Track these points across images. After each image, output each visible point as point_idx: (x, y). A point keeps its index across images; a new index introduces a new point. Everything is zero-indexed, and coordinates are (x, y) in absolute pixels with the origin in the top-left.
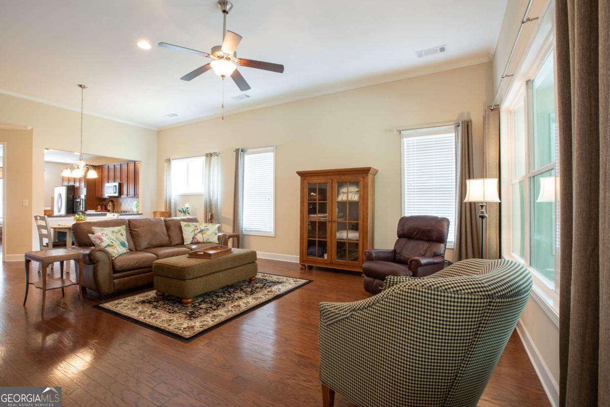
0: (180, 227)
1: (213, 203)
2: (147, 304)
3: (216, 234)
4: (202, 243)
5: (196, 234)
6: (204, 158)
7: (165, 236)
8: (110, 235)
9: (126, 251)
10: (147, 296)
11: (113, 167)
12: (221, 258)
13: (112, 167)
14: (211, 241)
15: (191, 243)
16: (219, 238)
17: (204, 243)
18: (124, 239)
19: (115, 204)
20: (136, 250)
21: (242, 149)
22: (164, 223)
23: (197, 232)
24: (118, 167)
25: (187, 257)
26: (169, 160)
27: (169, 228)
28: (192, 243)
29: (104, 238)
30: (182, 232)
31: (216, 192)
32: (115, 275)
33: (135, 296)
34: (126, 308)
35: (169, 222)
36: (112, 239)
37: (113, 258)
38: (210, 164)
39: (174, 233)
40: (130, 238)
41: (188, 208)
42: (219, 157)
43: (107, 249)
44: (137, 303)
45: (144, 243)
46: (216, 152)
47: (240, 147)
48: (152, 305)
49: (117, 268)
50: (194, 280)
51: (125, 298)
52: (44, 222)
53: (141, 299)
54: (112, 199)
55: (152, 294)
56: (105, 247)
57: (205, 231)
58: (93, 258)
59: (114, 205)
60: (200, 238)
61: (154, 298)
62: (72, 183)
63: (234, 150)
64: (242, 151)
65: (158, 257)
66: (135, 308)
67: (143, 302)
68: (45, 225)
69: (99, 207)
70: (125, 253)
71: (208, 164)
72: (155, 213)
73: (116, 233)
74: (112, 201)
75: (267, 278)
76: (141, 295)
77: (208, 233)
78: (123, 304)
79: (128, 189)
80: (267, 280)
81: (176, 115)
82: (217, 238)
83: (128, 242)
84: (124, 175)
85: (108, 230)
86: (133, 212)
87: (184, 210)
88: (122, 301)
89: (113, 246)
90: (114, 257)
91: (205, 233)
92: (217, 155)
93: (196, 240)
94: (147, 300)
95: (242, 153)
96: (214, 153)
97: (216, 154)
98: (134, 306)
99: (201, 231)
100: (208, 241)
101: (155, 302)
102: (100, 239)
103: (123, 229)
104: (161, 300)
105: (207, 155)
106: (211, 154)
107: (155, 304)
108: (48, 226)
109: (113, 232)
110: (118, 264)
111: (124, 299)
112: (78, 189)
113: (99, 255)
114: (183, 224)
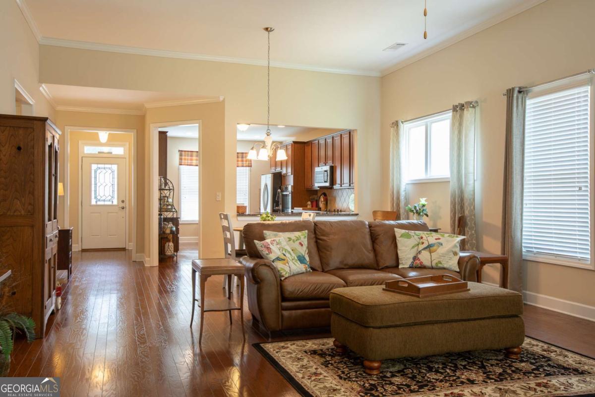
0: (394, 238)
1: (467, 195)
2: (317, 357)
3: (455, 254)
4: (429, 268)
5: (420, 252)
6: (450, 114)
7: (368, 251)
8: (284, 244)
9: (304, 270)
10: (323, 345)
11: (324, 142)
12: (440, 297)
13: (322, 142)
14: (445, 266)
15: (410, 267)
16: (461, 262)
17: (432, 268)
18: (303, 251)
19: (329, 198)
20: (323, 271)
21: (520, 88)
22: (368, 230)
23: (421, 247)
24: (330, 141)
25: (383, 289)
26: (396, 124)
27: (376, 239)
28: (412, 268)
29: (274, 248)
30: (396, 246)
31: (471, 177)
32: (285, 304)
33: (308, 341)
34: (289, 356)
35: (377, 229)
36: (286, 250)
37: (283, 279)
38: (460, 124)
39: (384, 247)
40: (314, 250)
41: (424, 206)
42: (478, 109)
43: (275, 264)
44: (306, 352)
45: (335, 260)
46: (470, 100)
47: (516, 84)
48: (322, 360)
49: (287, 294)
50: (384, 330)
51: (295, 342)
52: (226, 221)
53: (315, 347)
54: (325, 191)
55: (330, 343)
56: (273, 262)
57: (435, 248)
58: (256, 275)
59: (326, 201)
60: (425, 258)
61: (332, 349)
62: (278, 170)
63: (505, 92)
64: (520, 92)
65: (347, 284)
66: (299, 359)
67: (314, 352)
68: (228, 226)
69: (309, 203)
70: (303, 273)
71: (457, 124)
72: (375, 213)
73: (294, 241)
74: (325, 194)
75: (553, 355)
76: (317, 341)
77: (441, 250)
78: (288, 350)
79: (342, 175)
80: (549, 359)
81: (404, 45)
82: (456, 262)
83: (309, 256)
84: (337, 153)
85: (283, 237)
86: (350, 210)
87: (418, 208)
88: (289, 344)
89: (284, 260)
90: (283, 276)
91: (435, 251)
92: (474, 107)
93: (418, 262)
94: (322, 350)
95: (520, 96)
96: (466, 103)
97: (472, 105)
98: (299, 356)
99: (429, 247)
100: (440, 265)
101: (329, 355)
102: (268, 248)
103: (303, 236)
104: (339, 355)
105: (455, 109)
106: (463, 106)
107: (328, 358)
108: (231, 228)
109: (290, 239)
110: (289, 287)
111: (292, 342)
112: (285, 176)
113: (264, 272)
114: (398, 232)
